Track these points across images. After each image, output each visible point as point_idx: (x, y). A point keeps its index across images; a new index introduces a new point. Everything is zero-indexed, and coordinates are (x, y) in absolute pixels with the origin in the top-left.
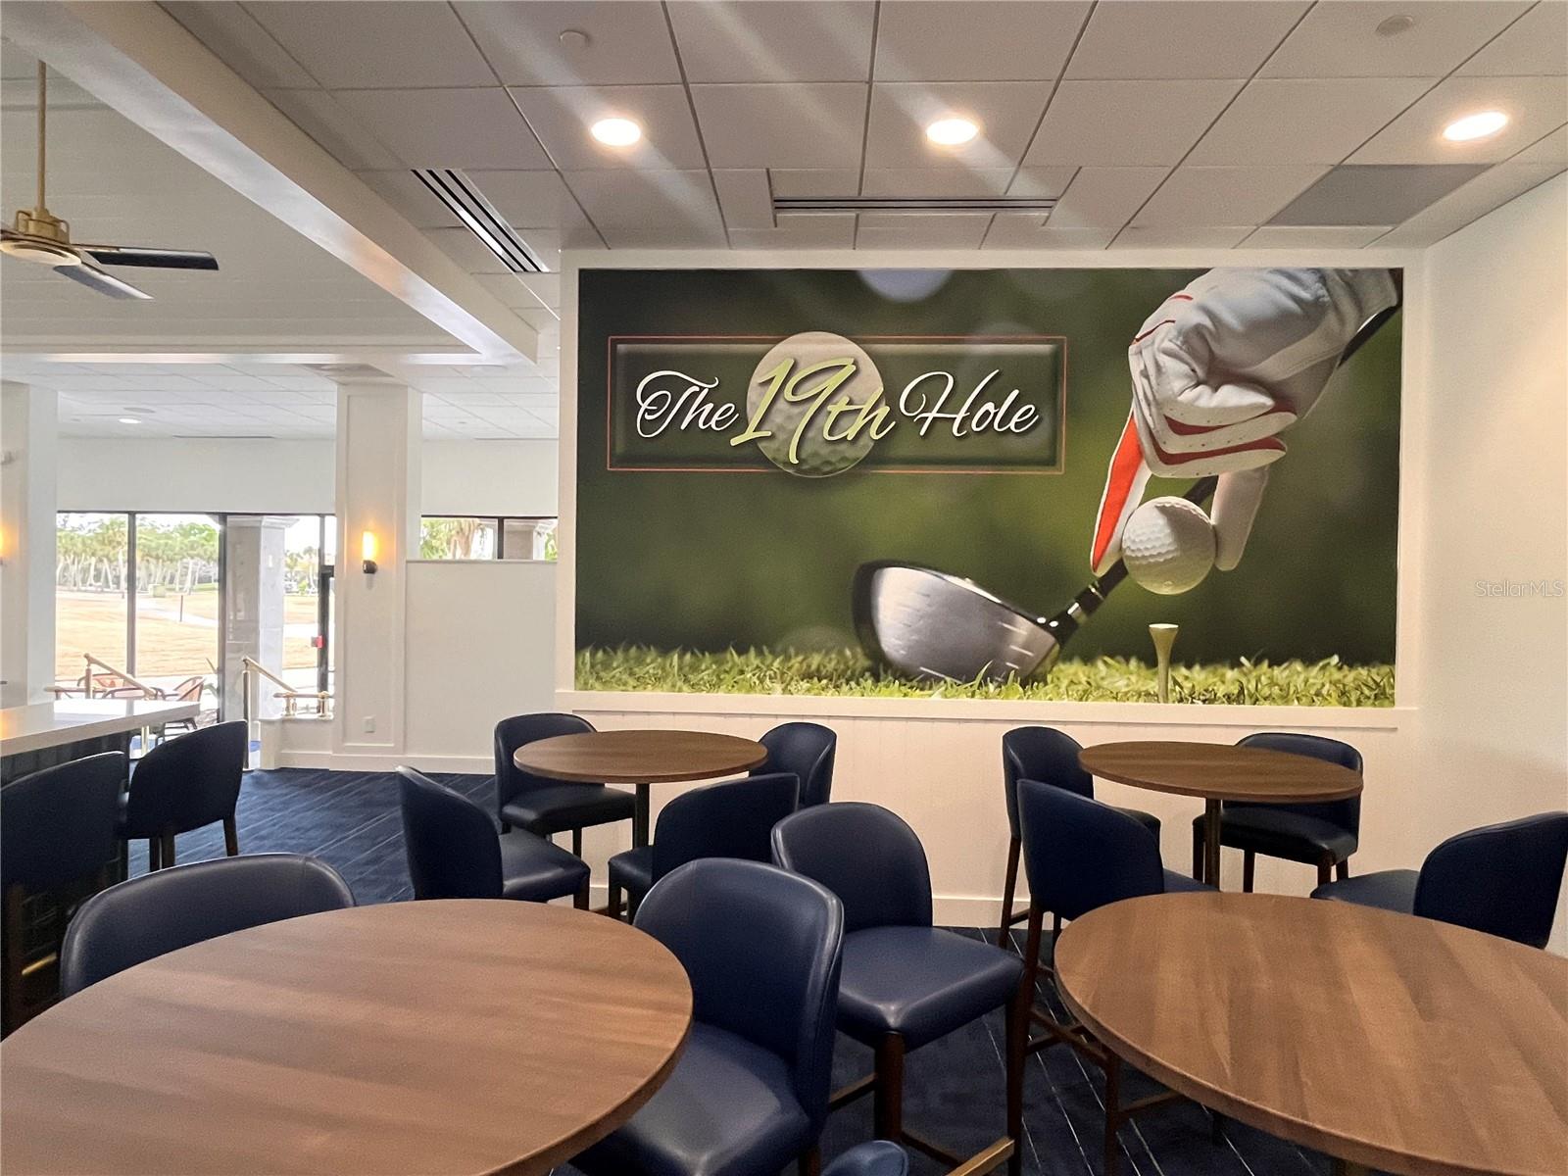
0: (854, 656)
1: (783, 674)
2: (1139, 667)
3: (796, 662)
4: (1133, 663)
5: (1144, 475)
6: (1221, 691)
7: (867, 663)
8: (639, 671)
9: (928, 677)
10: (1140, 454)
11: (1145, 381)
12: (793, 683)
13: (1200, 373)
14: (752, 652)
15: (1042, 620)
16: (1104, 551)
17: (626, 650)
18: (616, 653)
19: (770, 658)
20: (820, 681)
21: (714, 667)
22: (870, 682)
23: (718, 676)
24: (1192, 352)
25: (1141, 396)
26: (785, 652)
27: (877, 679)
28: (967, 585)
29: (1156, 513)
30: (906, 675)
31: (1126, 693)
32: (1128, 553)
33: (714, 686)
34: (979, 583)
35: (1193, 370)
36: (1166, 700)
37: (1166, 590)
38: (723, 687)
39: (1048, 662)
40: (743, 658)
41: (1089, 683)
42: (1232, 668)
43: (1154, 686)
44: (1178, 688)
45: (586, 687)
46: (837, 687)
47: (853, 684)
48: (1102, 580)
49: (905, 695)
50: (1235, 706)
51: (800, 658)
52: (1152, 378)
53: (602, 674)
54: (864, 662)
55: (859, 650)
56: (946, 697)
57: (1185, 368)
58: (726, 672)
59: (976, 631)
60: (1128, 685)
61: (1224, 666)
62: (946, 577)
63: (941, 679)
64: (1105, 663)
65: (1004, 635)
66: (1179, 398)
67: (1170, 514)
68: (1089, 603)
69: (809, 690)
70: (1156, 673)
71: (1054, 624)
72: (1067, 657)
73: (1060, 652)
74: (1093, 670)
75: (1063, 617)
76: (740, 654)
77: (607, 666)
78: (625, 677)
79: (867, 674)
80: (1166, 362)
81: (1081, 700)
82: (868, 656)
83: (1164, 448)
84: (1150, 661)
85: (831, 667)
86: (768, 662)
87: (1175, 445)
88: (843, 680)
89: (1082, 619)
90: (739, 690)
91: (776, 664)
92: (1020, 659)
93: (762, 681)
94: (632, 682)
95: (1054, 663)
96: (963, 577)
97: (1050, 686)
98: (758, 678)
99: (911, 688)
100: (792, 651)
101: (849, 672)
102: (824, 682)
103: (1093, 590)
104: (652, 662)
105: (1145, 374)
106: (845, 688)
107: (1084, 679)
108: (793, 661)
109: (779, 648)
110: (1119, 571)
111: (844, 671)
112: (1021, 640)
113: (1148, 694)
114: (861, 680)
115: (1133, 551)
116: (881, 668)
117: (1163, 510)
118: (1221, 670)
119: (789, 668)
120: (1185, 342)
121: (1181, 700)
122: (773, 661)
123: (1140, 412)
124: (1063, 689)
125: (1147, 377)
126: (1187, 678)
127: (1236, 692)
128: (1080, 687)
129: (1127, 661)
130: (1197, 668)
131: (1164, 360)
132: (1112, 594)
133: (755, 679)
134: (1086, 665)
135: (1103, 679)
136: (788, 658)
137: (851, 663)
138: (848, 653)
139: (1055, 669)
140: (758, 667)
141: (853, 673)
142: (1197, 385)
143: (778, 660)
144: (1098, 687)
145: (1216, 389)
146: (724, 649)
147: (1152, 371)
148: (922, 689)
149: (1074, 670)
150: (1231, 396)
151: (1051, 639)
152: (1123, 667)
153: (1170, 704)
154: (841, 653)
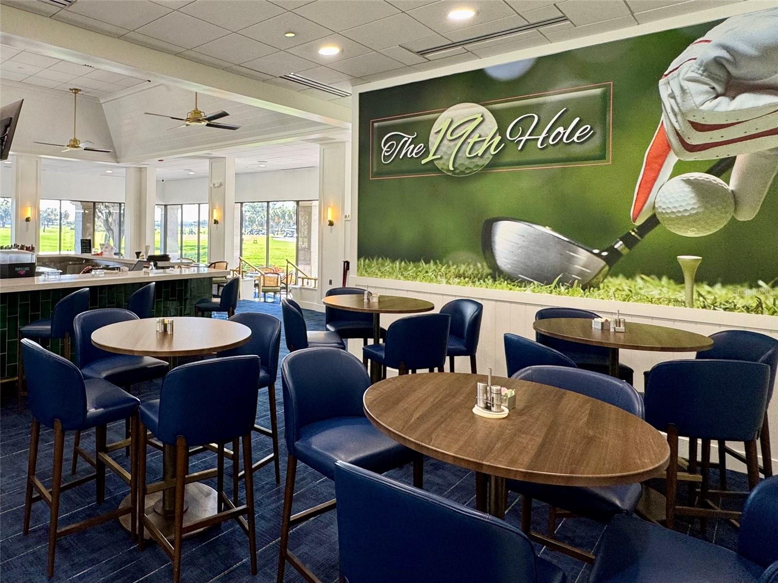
0: (482, 266)
1: (446, 274)
2: (669, 284)
3: (453, 269)
4: (665, 280)
5: (672, 160)
6: (740, 303)
7: (489, 271)
8: (382, 269)
9: (523, 281)
10: (669, 147)
11: (672, 101)
12: (451, 279)
13: (719, 89)
14: (432, 262)
15: (596, 251)
16: (641, 210)
17: (377, 260)
18: (373, 260)
19: (440, 265)
20: (464, 278)
21: (414, 269)
22: (491, 281)
23: (416, 274)
24: (711, 76)
25: (669, 110)
26: (447, 263)
27: (495, 280)
28: (547, 230)
29: (683, 184)
30: (511, 279)
31: (659, 299)
32: (660, 210)
33: (415, 278)
34: (555, 229)
35: (713, 88)
36: (692, 306)
37: (691, 233)
38: (418, 279)
39: (600, 276)
40: (428, 265)
41: (631, 291)
42: (751, 287)
43: (682, 295)
44: (701, 299)
45: (361, 275)
46: (473, 282)
47: (481, 281)
48: (639, 228)
49: (511, 289)
50: (753, 314)
51: (455, 267)
52: (679, 99)
53: (368, 269)
54: (487, 270)
55: (485, 264)
56: (534, 291)
57: (707, 88)
58: (420, 271)
59: (552, 257)
60: (660, 294)
61: (742, 286)
62: (534, 226)
63: (531, 282)
64: (642, 279)
65: (570, 259)
66: (702, 108)
67: (694, 185)
68: (629, 241)
69: (459, 283)
70: (683, 288)
71: (605, 254)
72: (615, 275)
73: (609, 270)
74: (633, 283)
75: (612, 250)
76: (426, 263)
77: (370, 266)
78: (377, 271)
79: (489, 277)
80: (691, 86)
81: (624, 300)
82: (490, 267)
83: (689, 142)
84: (679, 279)
85: (470, 272)
86: (439, 268)
87: (697, 138)
88: (476, 279)
89: (626, 251)
90: (426, 281)
91: (443, 269)
92: (581, 274)
93: (436, 277)
94: (379, 274)
95: (605, 277)
96: (544, 226)
97: (602, 291)
98: (435, 275)
99: (514, 285)
100: (451, 263)
101: (480, 275)
102: (467, 279)
103: (633, 233)
104: (388, 265)
105: (672, 96)
106: (477, 283)
107: (626, 288)
108: (451, 268)
109: (444, 261)
110: (653, 221)
111: (477, 274)
112: (581, 263)
113: (676, 301)
114: (486, 279)
115: (664, 209)
116: (497, 274)
117: (688, 182)
118: (740, 289)
119: (450, 271)
120: (704, 71)
121: (704, 307)
122: (442, 267)
123: (668, 121)
124: (611, 293)
125: (674, 98)
126: (709, 292)
127: (754, 305)
128: (624, 293)
129: (660, 279)
130: (718, 286)
131: (687, 85)
132: (647, 236)
133: (433, 276)
134: (628, 279)
135: (640, 289)
136: (449, 267)
137: (481, 270)
138: (479, 265)
139: (605, 281)
140: (434, 270)
141: (482, 276)
142: (716, 97)
143: (444, 267)
144: (638, 294)
145: (734, 98)
146: (419, 261)
147: (677, 93)
148: (520, 287)
149: (619, 282)
150: (746, 101)
151: (603, 263)
152: (657, 282)
153: (695, 309)
154: (475, 265)
